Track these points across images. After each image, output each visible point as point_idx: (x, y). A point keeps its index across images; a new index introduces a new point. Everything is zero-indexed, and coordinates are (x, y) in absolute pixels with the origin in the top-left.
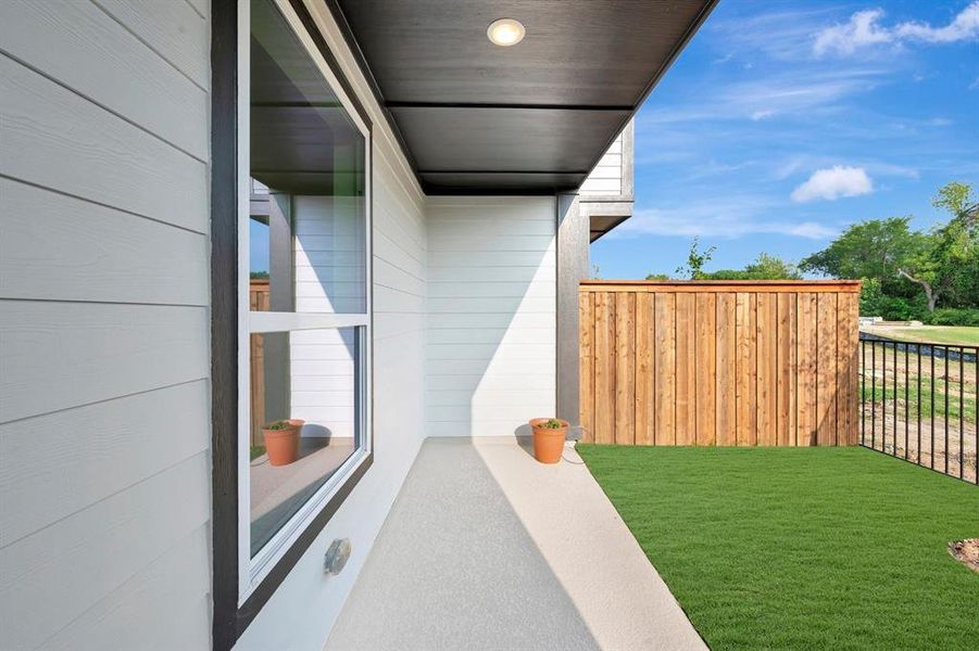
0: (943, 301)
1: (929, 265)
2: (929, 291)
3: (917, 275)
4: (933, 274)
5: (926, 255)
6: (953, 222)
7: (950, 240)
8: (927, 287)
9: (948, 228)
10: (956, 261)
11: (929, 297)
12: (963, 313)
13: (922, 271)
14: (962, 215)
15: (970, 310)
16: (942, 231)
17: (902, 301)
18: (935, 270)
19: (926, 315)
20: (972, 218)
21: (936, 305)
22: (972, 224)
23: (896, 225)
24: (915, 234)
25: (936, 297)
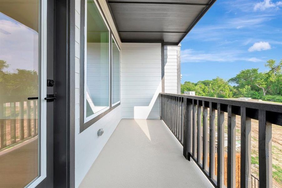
0: (268, 93)
1: (264, 83)
2: (264, 90)
3: (260, 86)
4: (265, 86)
5: (263, 80)
6: (270, 71)
7: (269, 76)
8: (263, 89)
9: (269, 73)
10: (271, 82)
11: (264, 91)
12: (274, 97)
13: (262, 84)
14: (273, 69)
15: (275, 96)
16: (267, 73)
17: (257, 93)
18: (265, 84)
19: (263, 97)
20: (275, 70)
21: (266, 94)
22: (275, 72)
23: (255, 71)
24: (260, 73)
25: (266, 92)
